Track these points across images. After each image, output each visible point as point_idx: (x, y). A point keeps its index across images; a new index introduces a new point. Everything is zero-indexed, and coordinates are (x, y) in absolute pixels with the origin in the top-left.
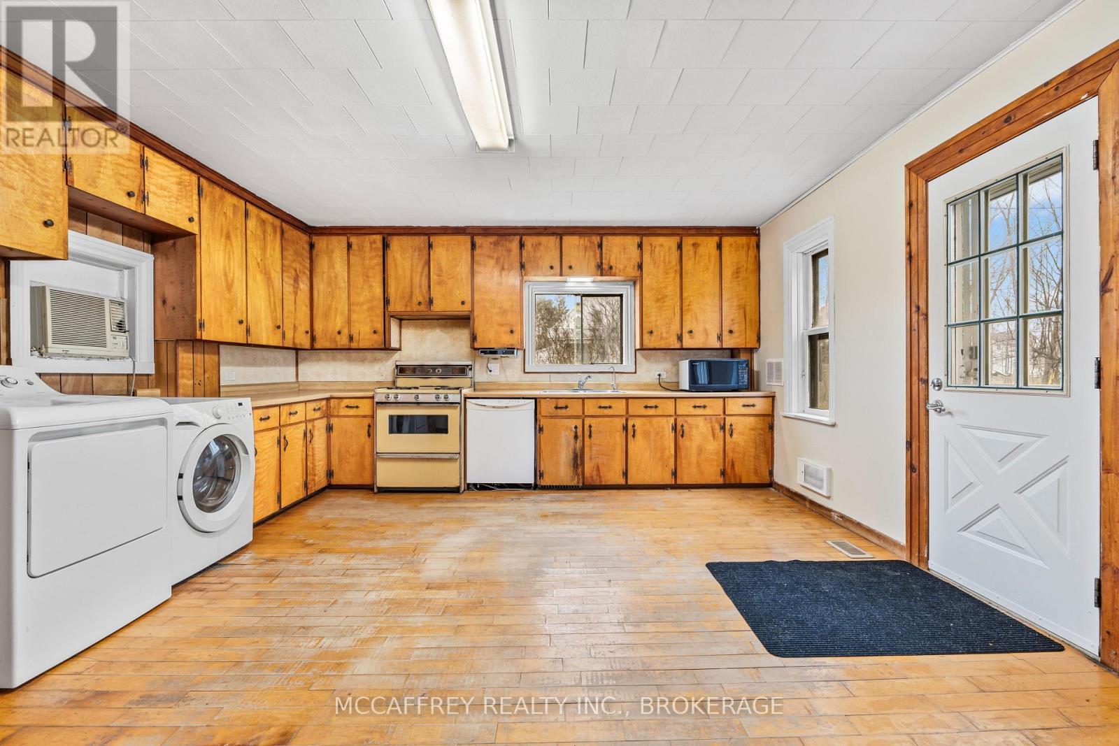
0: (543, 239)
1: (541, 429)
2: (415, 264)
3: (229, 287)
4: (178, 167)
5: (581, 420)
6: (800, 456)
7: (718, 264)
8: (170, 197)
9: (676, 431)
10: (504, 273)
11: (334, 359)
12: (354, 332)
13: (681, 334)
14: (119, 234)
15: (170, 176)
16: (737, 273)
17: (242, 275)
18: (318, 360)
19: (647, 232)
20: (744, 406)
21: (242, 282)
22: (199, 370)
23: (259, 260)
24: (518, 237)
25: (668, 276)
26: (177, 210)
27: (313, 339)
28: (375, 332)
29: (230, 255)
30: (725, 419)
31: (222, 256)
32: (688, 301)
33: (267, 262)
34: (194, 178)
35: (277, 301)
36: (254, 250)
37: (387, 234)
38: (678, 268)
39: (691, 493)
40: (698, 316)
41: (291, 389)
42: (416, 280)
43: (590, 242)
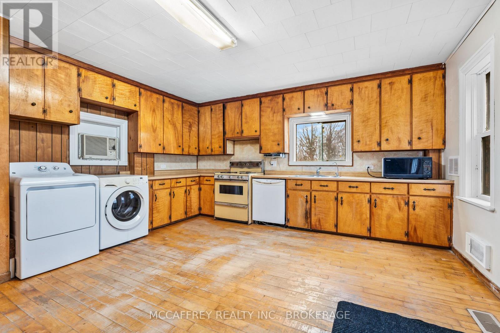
0: (295, 94)
1: (288, 196)
2: (236, 115)
3: (154, 130)
4: (130, 85)
5: (309, 193)
6: (469, 231)
7: (409, 93)
8: (125, 97)
9: (370, 203)
10: (275, 115)
11: (210, 160)
12: (213, 147)
13: (380, 142)
14: (114, 114)
15: (126, 89)
16: (425, 98)
17: (161, 125)
18: (204, 160)
19: (356, 81)
20: (425, 189)
21: (161, 128)
22: (144, 164)
23: (170, 119)
24: (282, 95)
25: (371, 106)
26: (129, 102)
27: (199, 151)
28: (220, 147)
29: (155, 118)
30: (409, 197)
31: (150, 119)
32: (386, 120)
33: (174, 120)
34: (137, 89)
35: (179, 135)
36: (168, 115)
37: (224, 103)
38: (378, 100)
39: (381, 244)
40: (393, 129)
41: (193, 172)
42: (236, 123)
43: (321, 92)
